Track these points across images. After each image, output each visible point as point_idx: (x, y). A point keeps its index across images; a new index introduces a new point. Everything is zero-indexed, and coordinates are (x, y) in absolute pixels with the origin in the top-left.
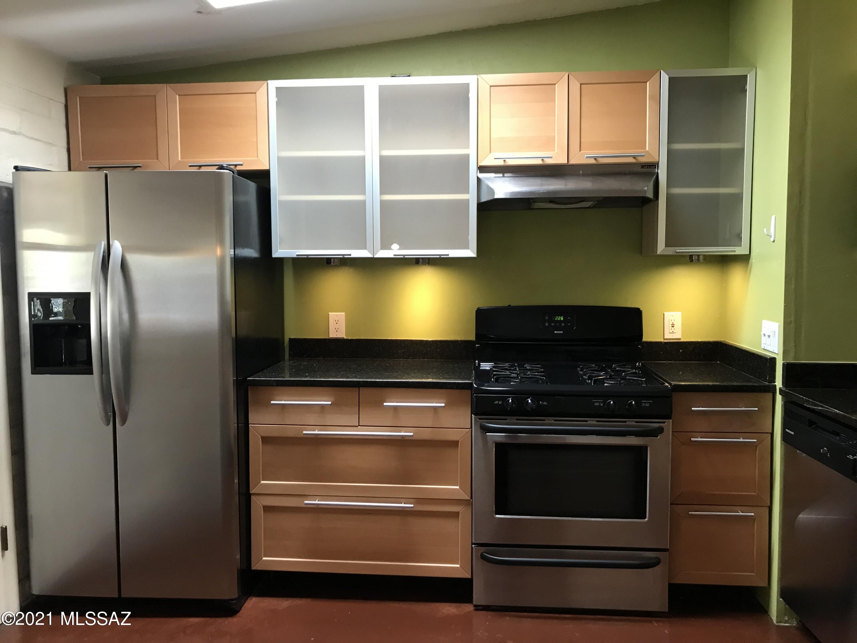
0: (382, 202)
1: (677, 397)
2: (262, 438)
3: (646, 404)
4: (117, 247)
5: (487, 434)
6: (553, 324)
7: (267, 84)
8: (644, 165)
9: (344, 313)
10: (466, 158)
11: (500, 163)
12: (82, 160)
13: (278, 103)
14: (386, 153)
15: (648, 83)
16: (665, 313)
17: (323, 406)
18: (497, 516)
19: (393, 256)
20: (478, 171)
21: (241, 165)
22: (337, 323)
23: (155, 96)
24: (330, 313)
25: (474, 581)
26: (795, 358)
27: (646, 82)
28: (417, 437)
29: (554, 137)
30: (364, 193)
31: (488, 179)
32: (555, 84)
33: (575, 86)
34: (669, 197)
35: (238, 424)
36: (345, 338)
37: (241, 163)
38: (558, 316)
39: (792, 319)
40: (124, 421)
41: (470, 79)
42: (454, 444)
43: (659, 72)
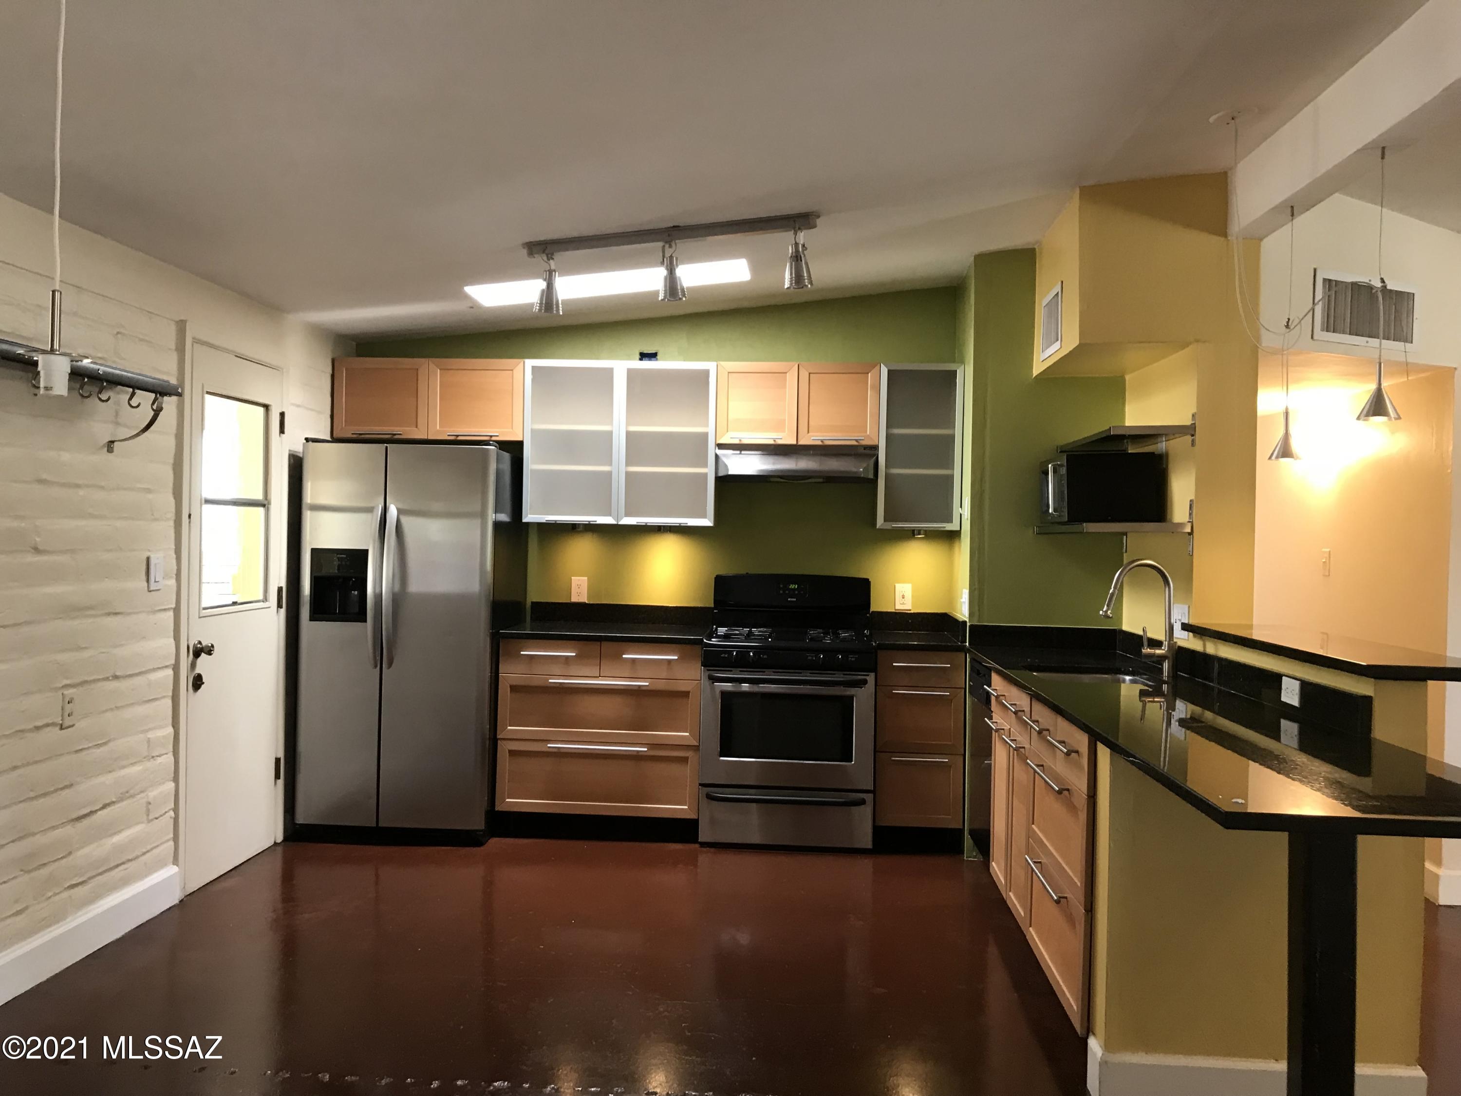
0: (628, 474)
1: (881, 654)
2: (511, 687)
3: (852, 658)
4: (393, 511)
5: (715, 684)
6: (787, 592)
7: (524, 362)
8: (866, 447)
9: (586, 578)
10: (705, 436)
11: (736, 441)
12: (345, 426)
13: (533, 380)
14: (632, 429)
15: (869, 374)
16: (897, 585)
17: (567, 657)
18: (722, 758)
19: (636, 524)
20: (717, 448)
21: (497, 436)
22: (579, 588)
23: (418, 369)
24: (572, 578)
25: (700, 821)
26: (979, 621)
27: (868, 373)
28: (652, 688)
29: (785, 420)
30: (611, 464)
31: (724, 455)
32: (786, 373)
33: (804, 375)
34: (888, 477)
35: (491, 673)
36: (587, 602)
37: (497, 434)
38: (792, 584)
39: (977, 586)
40: (390, 665)
41: (710, 366)
42: (686, 694)
43: (879, 365)
